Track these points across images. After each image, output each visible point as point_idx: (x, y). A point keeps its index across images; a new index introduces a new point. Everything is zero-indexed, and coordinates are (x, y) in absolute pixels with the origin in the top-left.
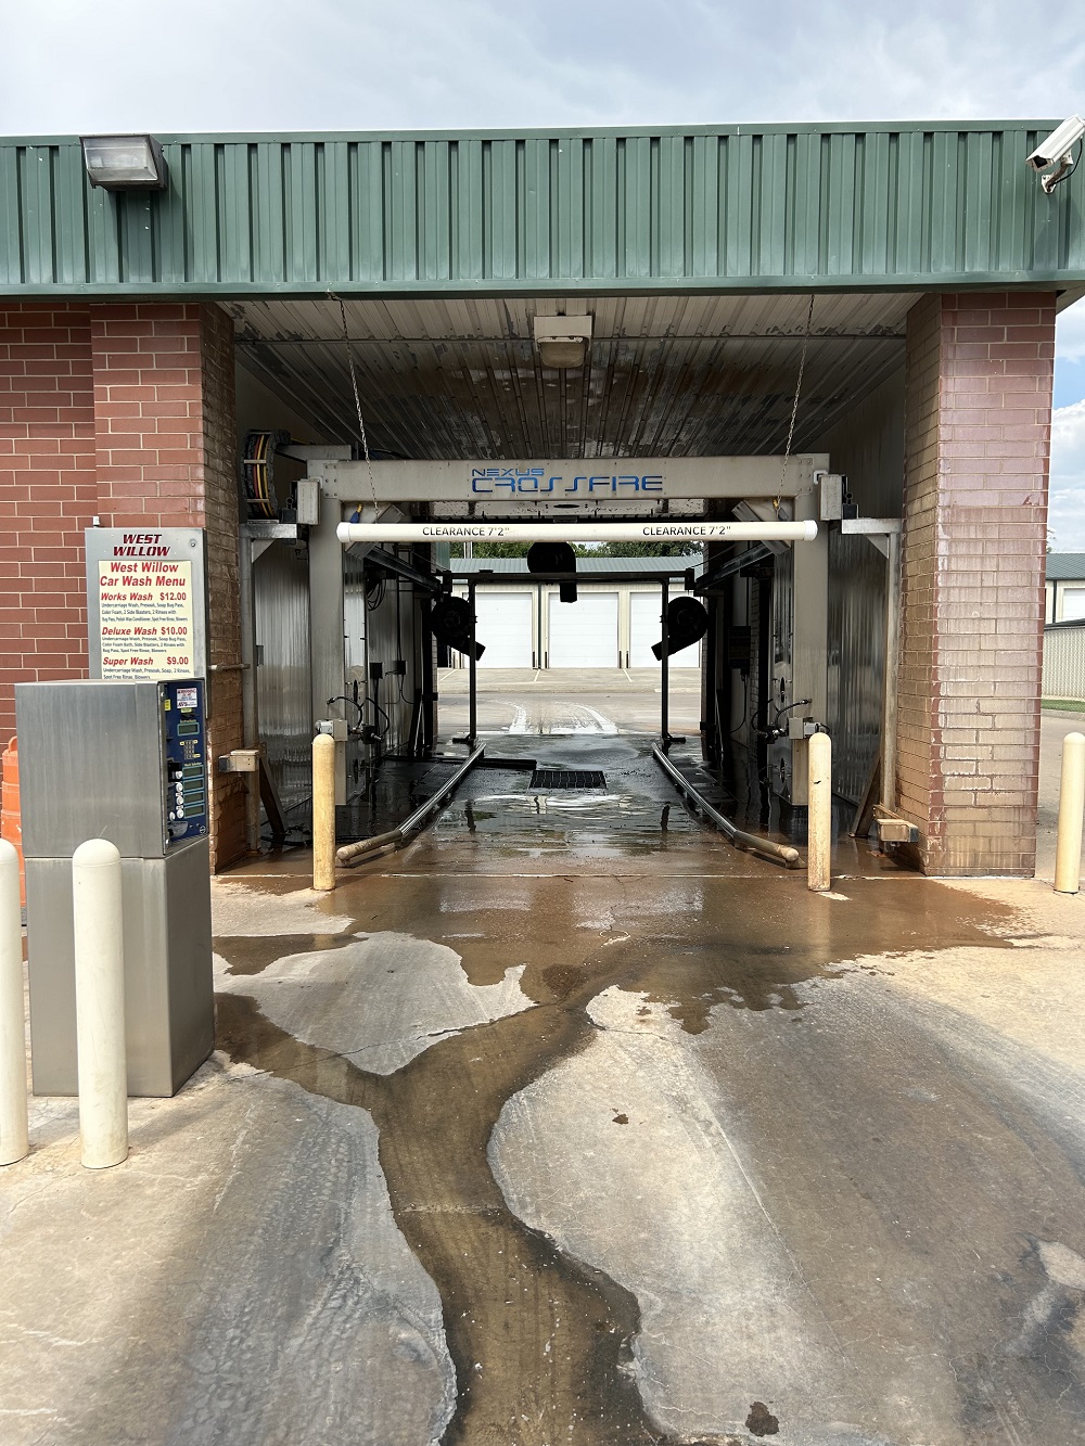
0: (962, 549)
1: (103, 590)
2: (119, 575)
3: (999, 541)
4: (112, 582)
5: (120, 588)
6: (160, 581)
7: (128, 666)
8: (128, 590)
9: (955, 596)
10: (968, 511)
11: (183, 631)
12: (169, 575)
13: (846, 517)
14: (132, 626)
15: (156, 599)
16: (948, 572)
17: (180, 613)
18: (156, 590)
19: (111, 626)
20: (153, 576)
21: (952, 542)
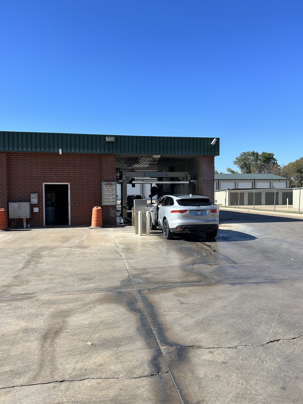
0: (205, 185)
1: (104, 189)
2: (106, 187)
3: (209, 184)
4: (105, 188)
5: (106, 189)
6: (111, 188)
7: (107, 199)
8: (107, 189)
9: (204, 190)
10: (206, 180)
11: (114, 194)
12: (112, 188)
13: (191, 180)
14: (108, 194)
15: (111, 191)
16: (204, 187)
17: (114, 192)
18: (111, 189)
19: (105, 194)
20: (110, 188)
21: (204, 184)
